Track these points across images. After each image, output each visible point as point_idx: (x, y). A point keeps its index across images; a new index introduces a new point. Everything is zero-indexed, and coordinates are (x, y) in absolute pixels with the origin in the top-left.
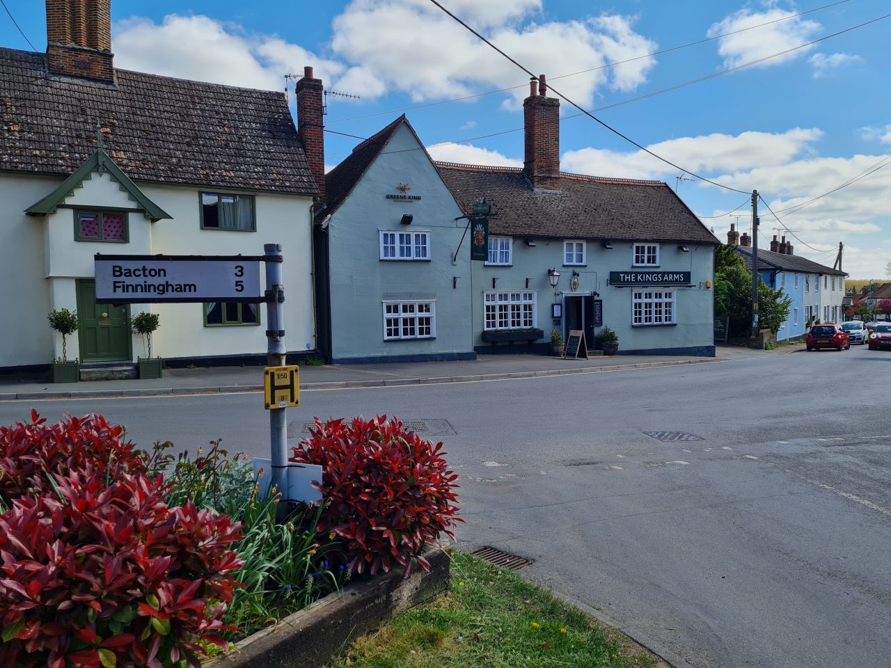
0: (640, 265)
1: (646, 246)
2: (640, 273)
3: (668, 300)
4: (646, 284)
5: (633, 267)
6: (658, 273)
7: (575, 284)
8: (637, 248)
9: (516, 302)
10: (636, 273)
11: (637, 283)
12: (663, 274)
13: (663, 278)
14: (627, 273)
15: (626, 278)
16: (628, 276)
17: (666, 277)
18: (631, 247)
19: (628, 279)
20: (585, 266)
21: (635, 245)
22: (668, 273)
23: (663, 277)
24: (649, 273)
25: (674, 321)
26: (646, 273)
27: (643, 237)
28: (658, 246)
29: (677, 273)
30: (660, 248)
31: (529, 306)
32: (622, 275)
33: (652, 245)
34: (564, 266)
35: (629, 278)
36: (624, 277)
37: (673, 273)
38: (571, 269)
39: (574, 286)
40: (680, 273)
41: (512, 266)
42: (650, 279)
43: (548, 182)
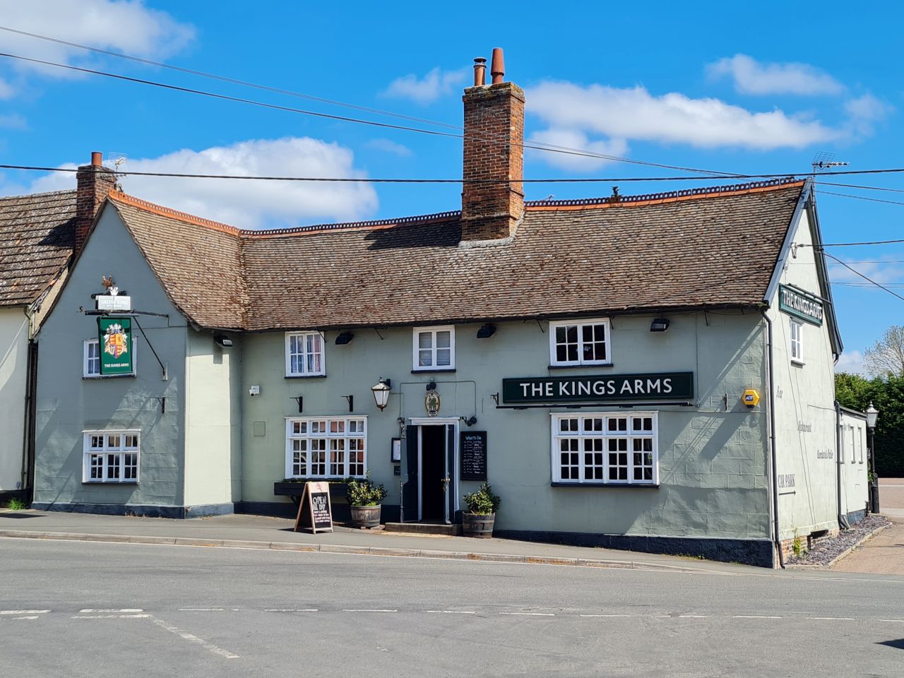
0: (567, 363)
1: (580, 324)
2: (563, 379)
3: (642, 434)
4: (576, 401)
5: (550, 368)
6: (605, 378)
7: (433, 402)
8: (560, 332)
9: (338, 436)
10: (556, 381)
11: (557, 400)
12: (619, 380)
13: (618, 389)
14: (537, 381)
15: (534, 390)
16: (537, 386)
17: (626, 386)
18: (545, 331)
19: (537, 393)
20: (454, 371)
21: (554, 326)
22: (632, 378)
23: (618, 386)
24: (584, 379)
25: (657, 480)
26: (577, 379)
27: (570, 308)
28: (605, 322)
29: (653, 377)
30: (612, 328)
31: (359, 440)
32: (525, 385)
33: (593, 322)
34: (413, 372)
35: (540, 389)
36: (529, 388)
37: (644, 377)
38: (427, 379)
39: (433, 407)
40: (662, 376)
41: (325, 377)
42: (588, 392)
43: (488, 227)
